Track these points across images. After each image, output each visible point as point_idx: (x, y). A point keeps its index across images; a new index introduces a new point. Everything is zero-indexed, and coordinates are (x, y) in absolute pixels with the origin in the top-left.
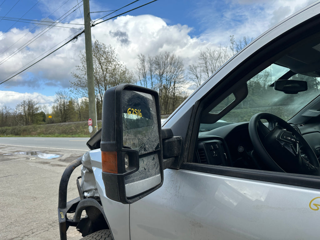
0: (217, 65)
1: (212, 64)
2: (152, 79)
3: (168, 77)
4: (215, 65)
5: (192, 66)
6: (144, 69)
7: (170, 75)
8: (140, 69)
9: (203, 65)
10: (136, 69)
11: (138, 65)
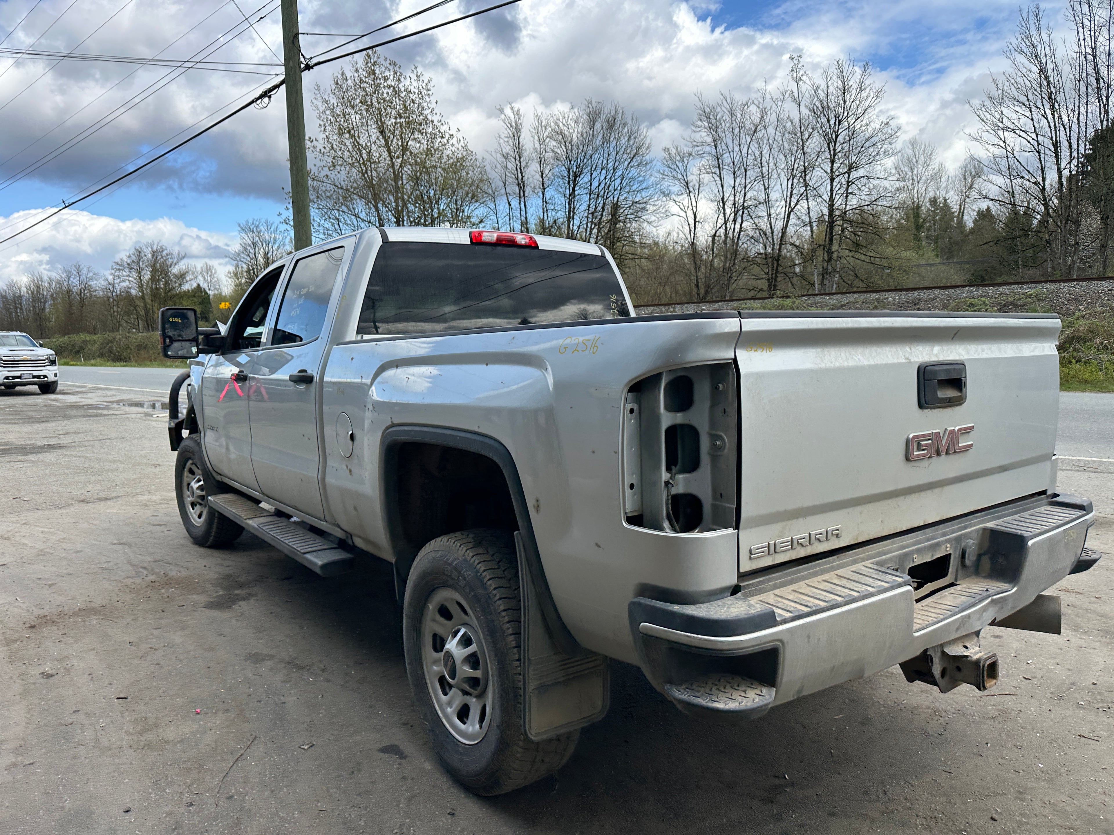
0: (750, 151)
1: (737, 149)
2: (546, 190)
3: (595, 184)
4: (744, 151)
5: (673, 151)
6: (520, 158)
7: (602, 178)
8: (506, 157)
9: (707, 149)
10: (494, 154)
11: (502, 141)
